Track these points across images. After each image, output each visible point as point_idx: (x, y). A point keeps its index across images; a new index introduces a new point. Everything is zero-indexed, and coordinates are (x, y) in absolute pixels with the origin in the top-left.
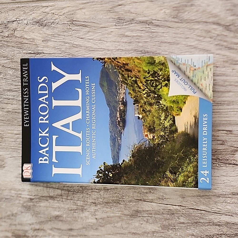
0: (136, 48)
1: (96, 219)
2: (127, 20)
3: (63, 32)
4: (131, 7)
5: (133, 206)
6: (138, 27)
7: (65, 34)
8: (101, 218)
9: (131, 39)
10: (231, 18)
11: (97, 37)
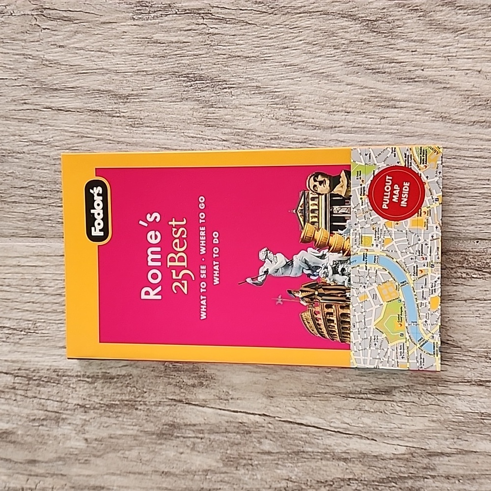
0: (176, 70)
1: (86, 440)
2: (158, 7)
3: (22, 32)
5: (166, 414)
6: (179, 22)
7: (25, 38)
8: (96, 440)
9: (164, 48)
11: (93, 43)
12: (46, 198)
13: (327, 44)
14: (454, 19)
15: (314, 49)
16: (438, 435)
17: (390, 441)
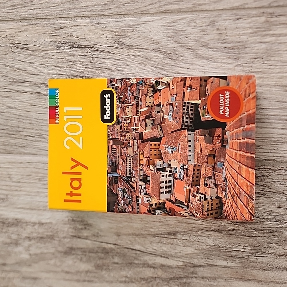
0: (77, 74)
1: (30, 254)
2: (69, 44)
3: (5, 54)
4: (72, 30)
5: (68, 243)
6: (79, 52)
7: (6, 57)
8: (35, 254)
9: (71, 64)
10: (173, 45)
11: (38, 60)
12: (14, 134)
13: (148, 64)
14: (207, 53)
15: (141, 66)
16: (198, 256)
17: (175, 259)
